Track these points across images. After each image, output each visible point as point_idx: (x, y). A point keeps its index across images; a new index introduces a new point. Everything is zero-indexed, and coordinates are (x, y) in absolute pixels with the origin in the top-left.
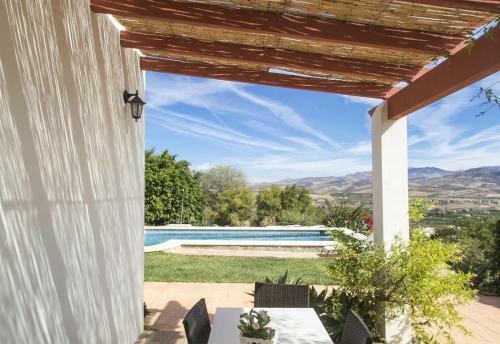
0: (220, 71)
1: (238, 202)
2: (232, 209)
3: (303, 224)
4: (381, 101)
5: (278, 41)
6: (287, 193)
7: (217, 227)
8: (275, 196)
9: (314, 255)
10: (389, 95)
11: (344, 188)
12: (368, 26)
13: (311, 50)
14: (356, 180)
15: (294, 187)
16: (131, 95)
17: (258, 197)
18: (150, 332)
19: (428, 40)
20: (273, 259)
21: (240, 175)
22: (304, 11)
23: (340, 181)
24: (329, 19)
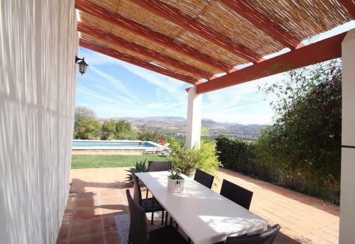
0: (125, 57)
1: (92, 127)
2: (88, 131)
3: (129, 139)
4: (193, 85)
5: (164, 50)
6: (120, 124)
7: (80, 140)
8: (113, 125)
9: (139, 153)
10: (197, 84)
11: (143, 123)
12: (205, 55)
13: (176, 59)
14: (149, 120)
15: (123, 121)
16: (79, 59)
17: (103, 125)
18: (74, 194)
19: (222, 66)
20: (121, 156)
21: (92, 113)
22: (183, 41)
23: (141, 120)
24: (192, 48)
